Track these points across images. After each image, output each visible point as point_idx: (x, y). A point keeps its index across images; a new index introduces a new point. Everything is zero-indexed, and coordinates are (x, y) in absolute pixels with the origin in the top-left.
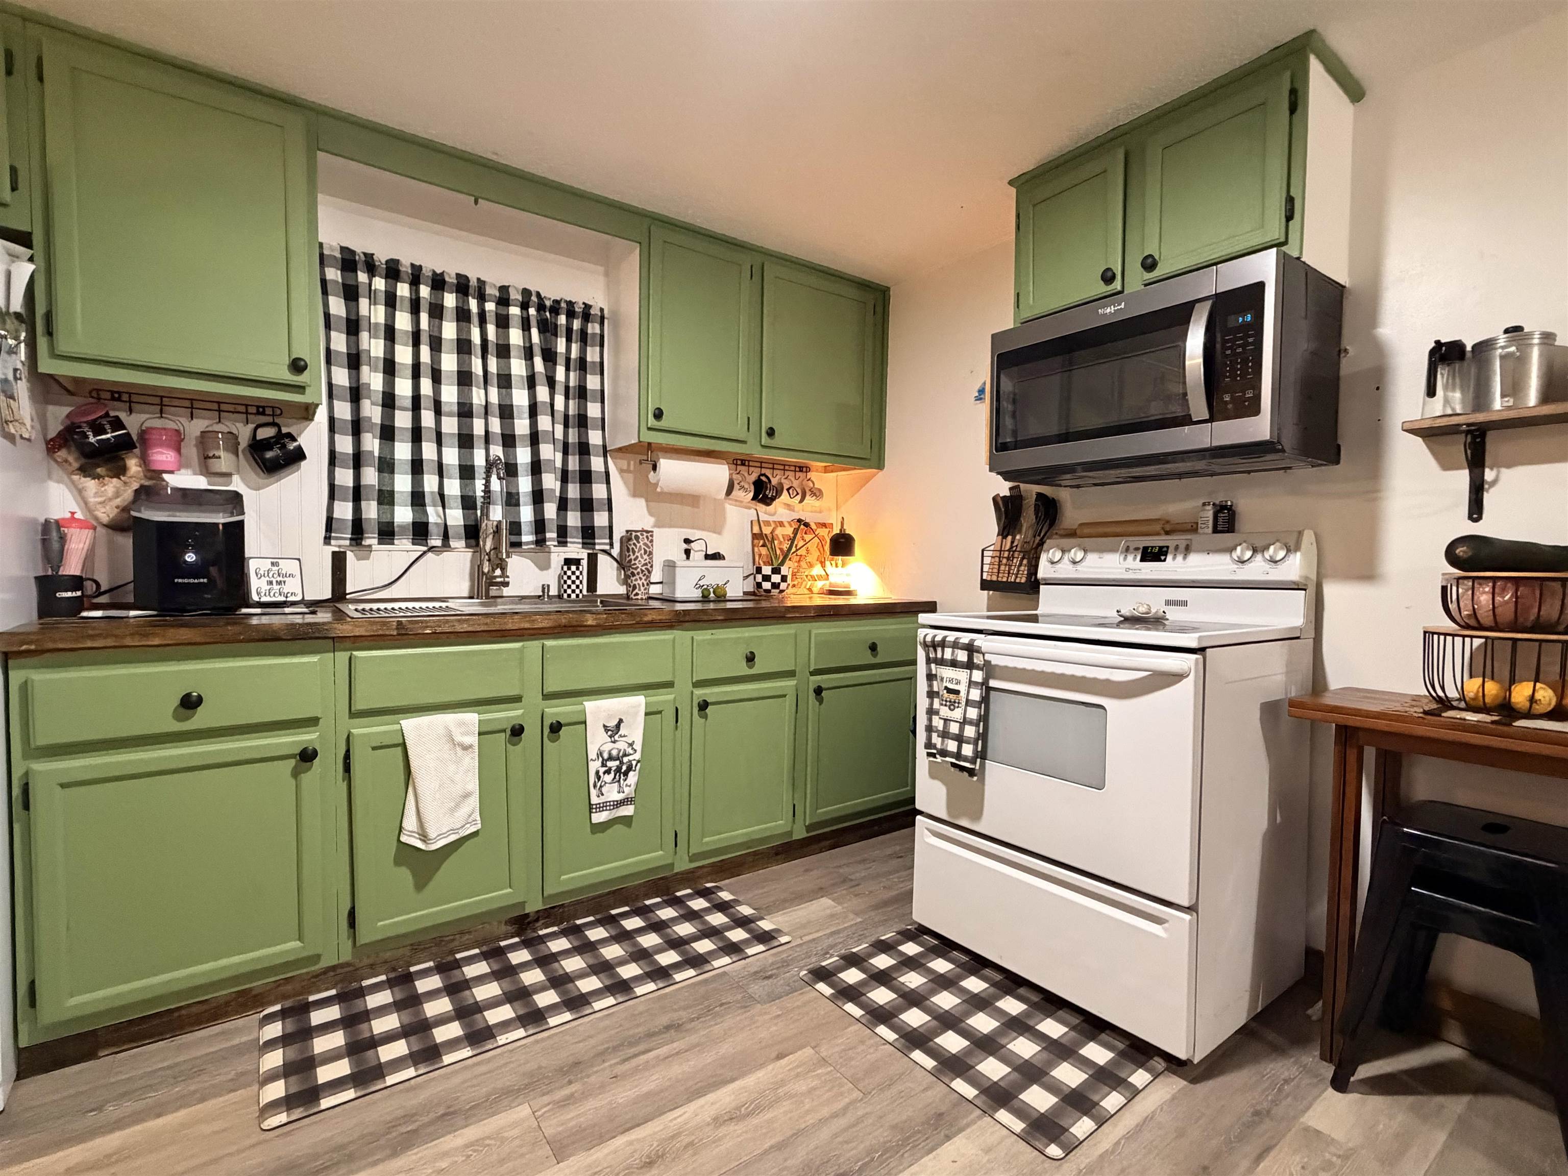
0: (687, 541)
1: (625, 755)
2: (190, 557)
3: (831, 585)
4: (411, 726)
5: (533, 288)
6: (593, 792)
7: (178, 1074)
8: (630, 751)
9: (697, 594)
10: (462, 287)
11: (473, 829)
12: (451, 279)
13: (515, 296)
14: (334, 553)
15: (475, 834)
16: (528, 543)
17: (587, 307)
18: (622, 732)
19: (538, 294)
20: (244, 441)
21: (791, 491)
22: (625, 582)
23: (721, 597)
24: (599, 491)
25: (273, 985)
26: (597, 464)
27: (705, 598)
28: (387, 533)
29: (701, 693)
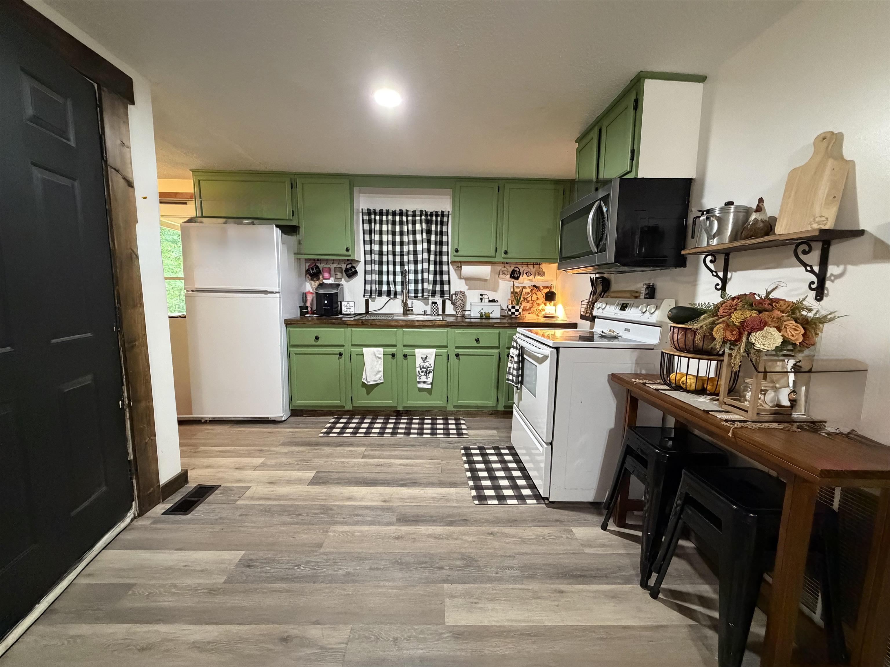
0: (481, 295)
1: (428, 367)
2: (326, 302)
3: (545, 314)
4: (365, 350)
5: (423, 209)
6: (418, 378)
7: (313, 423)
8: (430, 366)
9: (478, 315)
10: (401, 214)
11: (381, 382)
12: (398, 212)
13: (418, 213)
14: (366, 300)
15: (383, 383)
16: (420, 297)
17: (442, 212)
18: (427, 360)
19: (425, 211)
20: (344, 269)
21: (528, 274)
22: (455, 310)
23: (488, 317)
24: (445, 278)
25: (335, 411)
26: (445, 268)
27: (482, 316)
28: (380, 294)
29: (460, 351)
